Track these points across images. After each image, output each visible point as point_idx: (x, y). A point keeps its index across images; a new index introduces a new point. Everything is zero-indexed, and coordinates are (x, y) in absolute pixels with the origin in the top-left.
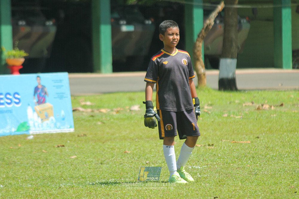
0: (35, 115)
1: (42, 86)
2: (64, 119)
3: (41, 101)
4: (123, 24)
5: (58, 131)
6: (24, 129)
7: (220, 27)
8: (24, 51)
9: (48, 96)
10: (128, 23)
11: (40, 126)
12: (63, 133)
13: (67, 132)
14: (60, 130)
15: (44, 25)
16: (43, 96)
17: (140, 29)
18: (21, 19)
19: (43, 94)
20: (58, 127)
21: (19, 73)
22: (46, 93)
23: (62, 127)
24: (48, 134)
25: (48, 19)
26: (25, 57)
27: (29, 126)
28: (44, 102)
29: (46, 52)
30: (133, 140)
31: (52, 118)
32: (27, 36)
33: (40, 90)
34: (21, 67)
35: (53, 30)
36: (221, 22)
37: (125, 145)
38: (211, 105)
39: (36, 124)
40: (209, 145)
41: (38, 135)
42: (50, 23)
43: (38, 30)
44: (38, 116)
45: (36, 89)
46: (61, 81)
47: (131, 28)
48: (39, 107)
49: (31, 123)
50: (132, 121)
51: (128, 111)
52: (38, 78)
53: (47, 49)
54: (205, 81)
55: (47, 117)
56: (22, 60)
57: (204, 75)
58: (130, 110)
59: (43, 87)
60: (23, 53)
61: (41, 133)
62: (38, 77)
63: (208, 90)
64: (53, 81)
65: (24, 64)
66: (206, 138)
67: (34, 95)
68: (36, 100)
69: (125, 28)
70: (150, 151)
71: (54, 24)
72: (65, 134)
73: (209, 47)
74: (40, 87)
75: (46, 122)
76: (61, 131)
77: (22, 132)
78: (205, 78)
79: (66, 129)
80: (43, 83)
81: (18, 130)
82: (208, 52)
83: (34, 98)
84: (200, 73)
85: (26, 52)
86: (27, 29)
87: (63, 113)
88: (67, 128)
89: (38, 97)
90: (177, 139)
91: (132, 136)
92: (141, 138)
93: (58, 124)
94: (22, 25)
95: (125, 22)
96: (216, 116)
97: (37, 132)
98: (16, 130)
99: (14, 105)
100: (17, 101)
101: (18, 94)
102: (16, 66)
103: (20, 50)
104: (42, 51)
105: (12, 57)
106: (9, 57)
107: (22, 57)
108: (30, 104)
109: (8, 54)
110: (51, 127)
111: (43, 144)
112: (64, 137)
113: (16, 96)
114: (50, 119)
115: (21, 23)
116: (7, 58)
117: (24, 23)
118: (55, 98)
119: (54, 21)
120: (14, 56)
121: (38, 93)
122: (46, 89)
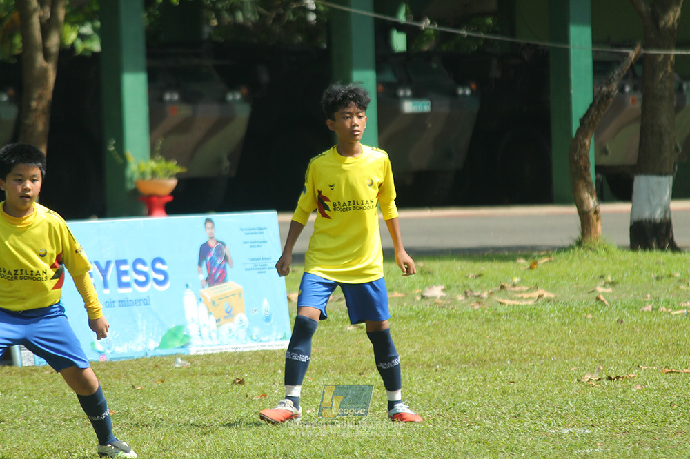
0: (203, 308)
1: (218, 242)
2: (268, 319)
3: (216, 277)
4: (405, 97)
5: (256, 347)
6: (178, 344)
7: (632, 100)
8: (176, 162)
9: (231, 266)
10: (417, 96)
11: (214, 335)
12: (266, 352)
13: (276, 348)
14: (260, 344)
15: (223, 101)
16: (220, 265)
17: (444, 108)
18: (170, 88)
19: (219, 262)
20: (255, 338)
21: (163, 212)
22: (226, 259)
23: (263, 339)
24: (231, 354)
25: (232, 87)
26: (178, 176)
27: (187, 336)
28: (222, 279)
29: (227, 164)
30: (429, 366)
31: (241, 316)
32: (184, 127)
33: (213, 251)
34: (170, 199)
35: (243, 113)
36: (635, 89)
37: (410, 379)
38: (613, 284)
39: (205, 332)
40: (609, 378)
41: (209, 356)
42: (235, 96)
43: (208, 112)
44: (210, 313)
45: (205, 250)
46: (261, 230)
47: (424, 106)
48: (212, 292)
49: (192, 329)
50: (428, 324)
51: (419, 298)
52: (209, 225)
53: (230, 157)
54: (599, 227)
55: (229, 314)
56: (173, 183)
57: (596, 212)
58: (423, 297)
59: (221, 245)
60: (173, 167)
61: (215, 352)
62: (208, 220)
63: (605, 249)
64: (242, 229)
65: (174, 193)
66: (602, 362)
67: (200, 264)
68: (204, 275)
69: (409, 107)
70: (471, 393)
71: (245, 99)
73: (608, 147)
74: (212, 243)
75: (227, 326)
76: (262, 346)
77: (173, 348)
78: (597, 220)
79: (271, 343)
80: (219, 236)
81: (163, 345)
82: (605, 161)
83: (200, 272)
84: (585, 208)
85: (180, 164)
86: (184, 111)
87: (266, 304)
88: (275, 340)
89: (209, 268)
90: (533, 365)
91: (427, 357)
92: (448, 362)
93: (256, 331)
94: (171, 101)
95: (409, 93)
96: (625, 311)
97: (208, 348)
98: (158, 345)
99: (152, 287)
100: (161, 277)
101: (162, 261)
102: (159, 197)
103: (168, 159)
104: (219, 162)
105: (148, 177)
106: (143, 174)
107: (171, 177)
108: (190, 285)
109: (139, 167)
110: (237, 338)
111: (219, 377)
112: (269, 361)
113: (159, 266)
114: (237, 319)
115: (168, 97)
116: (136, 177)
117: (176, 97)
118: (246, 269)
119: (245, 90)
120: (154, 174)
121: (209, 258)
122: (226, 250)
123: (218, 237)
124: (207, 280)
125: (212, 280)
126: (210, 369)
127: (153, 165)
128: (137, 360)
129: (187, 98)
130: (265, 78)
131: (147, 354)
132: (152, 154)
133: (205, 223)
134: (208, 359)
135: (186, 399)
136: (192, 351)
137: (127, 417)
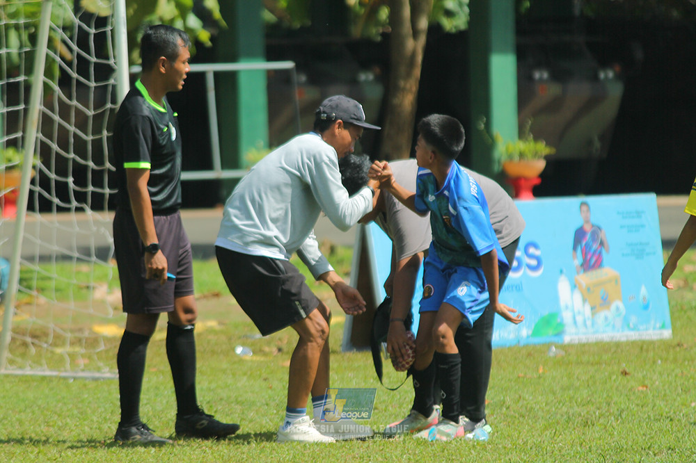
1: (593, 226)
2: (646, 307)
3: (591, 262)
5: (633, 336)
6: (551, 331)
8: (545, 143)
9: (608, 251)
11: (589, 323)
12: (644, 342)
13: (655, 338)
14: (637, 333)
16: (595, 251)
18: (539, 65)
19: (595, 247)
20: (632, 326)
21: (531, 194)
22: (602, 244)
23: (641, 327)
24: (607, 343)
25: (605, 64)
26: (547, 158)
27: (561, 324)
28: (598, 264)
29: (597, 144)
31: (618, 304)
32: (554, 106)
33: (588, 236)
34: (537, 181)
35: (615, 91)
39: (579, 319)
42: (608, 74)
43: (579, 91)
44: (584, 300)
45: (580, 234)
46: (639, 214)
48: (585, 279)
49: (567, 316)
52: (584, 208)
53: (602, 138)
55: (605, 302)
56: (541, 165)
59: (597, 230)
60: (543, 148)
62: (583, 204)
64: (618, 213)
65: (543, 175)
67: (575, 248)
68: (578, 261)
71: (618, 77)
72: (652, 343)
74: (588, 228)
75: (602, 315)
76: (640, 336)
77: (546, 336)
79: (651, 332)
81: (536, 332)
83: (575, 257)
85: (548, 144)
86: (553, 90)
87: (643, 291)
88: (655, 329)
89: (584, 254)
93: (633, 320)
94: (541, 80)
98: (530, 332)
99: (524, 272)
100: (534, 262)
101: (536, 246)
102: (526, 179)
103: (536, 139)
104: (590, 143)
105: (516, 158)
106: (510, 157)
107: (540, 157)
108: (565, 271)
109: (507, 149)
110: (614, 326)
111: (596, 367)
112: (647, 351)
113: (532, 250)
114: (613, 307)
115: (537, 75)
116: (504, 159)
117: (545, 75)
118: (623, 255)
119: (618, 68)
120: (522, 155)
121: (584, 244)
122: (601, 235)
123: (593, 220)
124: (582, 265)
125: (587, 266)
126: (585, 358)
127: (521, 146)
128: (510, 348)
129: (557, 76)
130: (639, 54)
131: (519, 342)
132: (521, 135)
133: (580, 207)
134: (583, 348)
135: (563, 389)
136: (567, 339)
137: (502, 406)
